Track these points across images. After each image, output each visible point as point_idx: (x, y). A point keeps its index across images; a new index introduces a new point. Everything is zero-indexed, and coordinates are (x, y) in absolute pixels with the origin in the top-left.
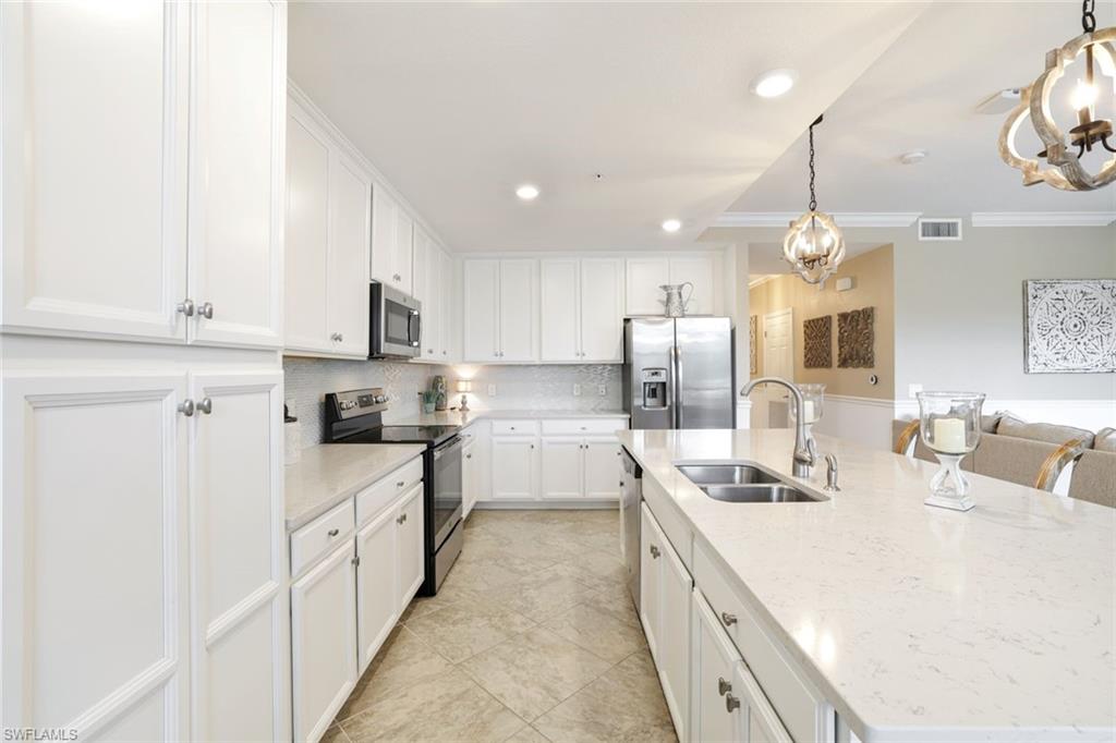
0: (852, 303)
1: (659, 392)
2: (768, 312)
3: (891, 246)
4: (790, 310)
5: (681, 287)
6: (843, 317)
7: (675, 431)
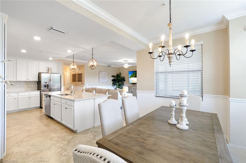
0: (79, 72)
1: (47, 86)
2: (66, 72)
3: (84, 65)
4: (70, 72)
5: (51, 68)
6: (78, 74)
7: (50, 92)
